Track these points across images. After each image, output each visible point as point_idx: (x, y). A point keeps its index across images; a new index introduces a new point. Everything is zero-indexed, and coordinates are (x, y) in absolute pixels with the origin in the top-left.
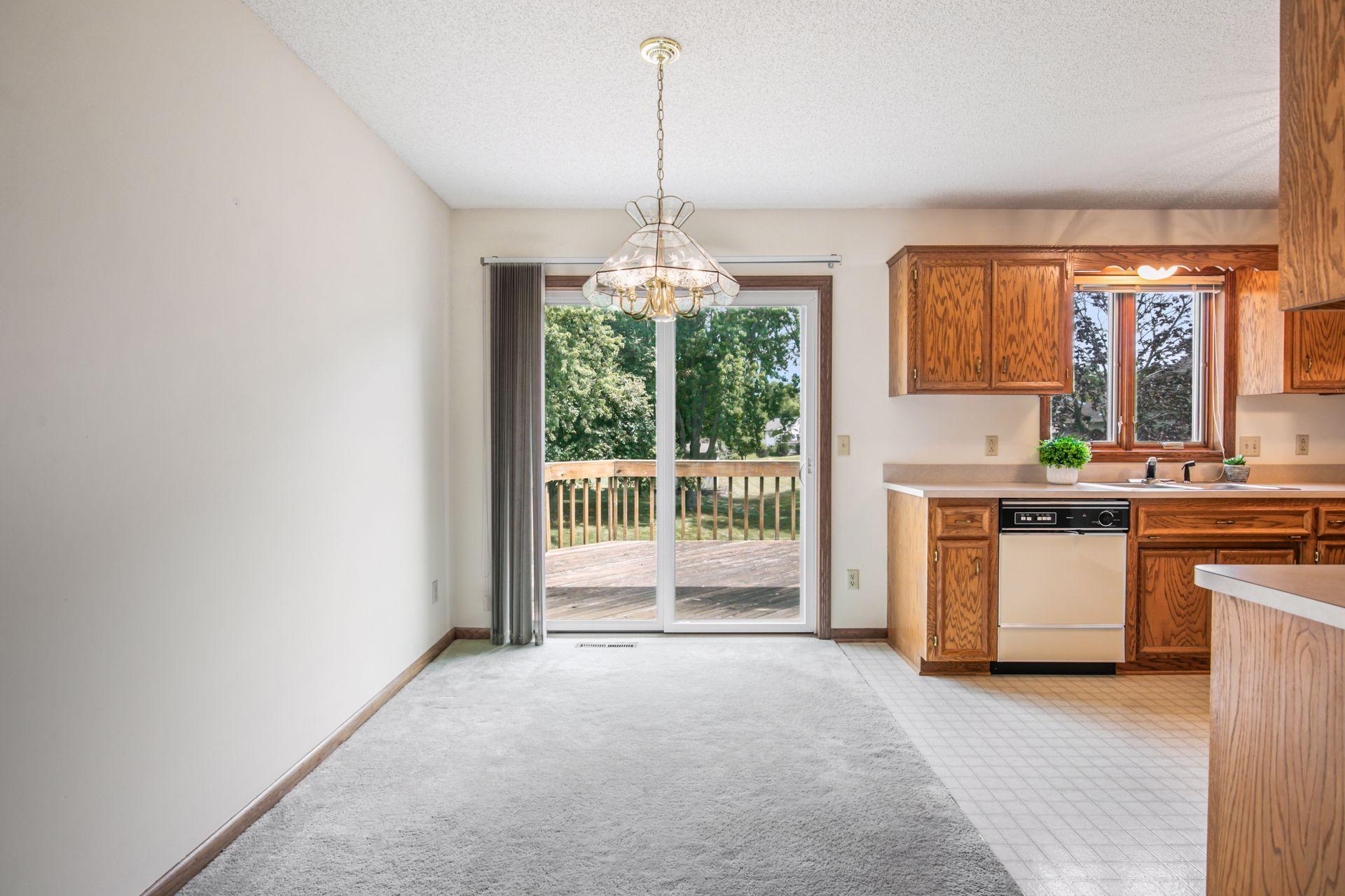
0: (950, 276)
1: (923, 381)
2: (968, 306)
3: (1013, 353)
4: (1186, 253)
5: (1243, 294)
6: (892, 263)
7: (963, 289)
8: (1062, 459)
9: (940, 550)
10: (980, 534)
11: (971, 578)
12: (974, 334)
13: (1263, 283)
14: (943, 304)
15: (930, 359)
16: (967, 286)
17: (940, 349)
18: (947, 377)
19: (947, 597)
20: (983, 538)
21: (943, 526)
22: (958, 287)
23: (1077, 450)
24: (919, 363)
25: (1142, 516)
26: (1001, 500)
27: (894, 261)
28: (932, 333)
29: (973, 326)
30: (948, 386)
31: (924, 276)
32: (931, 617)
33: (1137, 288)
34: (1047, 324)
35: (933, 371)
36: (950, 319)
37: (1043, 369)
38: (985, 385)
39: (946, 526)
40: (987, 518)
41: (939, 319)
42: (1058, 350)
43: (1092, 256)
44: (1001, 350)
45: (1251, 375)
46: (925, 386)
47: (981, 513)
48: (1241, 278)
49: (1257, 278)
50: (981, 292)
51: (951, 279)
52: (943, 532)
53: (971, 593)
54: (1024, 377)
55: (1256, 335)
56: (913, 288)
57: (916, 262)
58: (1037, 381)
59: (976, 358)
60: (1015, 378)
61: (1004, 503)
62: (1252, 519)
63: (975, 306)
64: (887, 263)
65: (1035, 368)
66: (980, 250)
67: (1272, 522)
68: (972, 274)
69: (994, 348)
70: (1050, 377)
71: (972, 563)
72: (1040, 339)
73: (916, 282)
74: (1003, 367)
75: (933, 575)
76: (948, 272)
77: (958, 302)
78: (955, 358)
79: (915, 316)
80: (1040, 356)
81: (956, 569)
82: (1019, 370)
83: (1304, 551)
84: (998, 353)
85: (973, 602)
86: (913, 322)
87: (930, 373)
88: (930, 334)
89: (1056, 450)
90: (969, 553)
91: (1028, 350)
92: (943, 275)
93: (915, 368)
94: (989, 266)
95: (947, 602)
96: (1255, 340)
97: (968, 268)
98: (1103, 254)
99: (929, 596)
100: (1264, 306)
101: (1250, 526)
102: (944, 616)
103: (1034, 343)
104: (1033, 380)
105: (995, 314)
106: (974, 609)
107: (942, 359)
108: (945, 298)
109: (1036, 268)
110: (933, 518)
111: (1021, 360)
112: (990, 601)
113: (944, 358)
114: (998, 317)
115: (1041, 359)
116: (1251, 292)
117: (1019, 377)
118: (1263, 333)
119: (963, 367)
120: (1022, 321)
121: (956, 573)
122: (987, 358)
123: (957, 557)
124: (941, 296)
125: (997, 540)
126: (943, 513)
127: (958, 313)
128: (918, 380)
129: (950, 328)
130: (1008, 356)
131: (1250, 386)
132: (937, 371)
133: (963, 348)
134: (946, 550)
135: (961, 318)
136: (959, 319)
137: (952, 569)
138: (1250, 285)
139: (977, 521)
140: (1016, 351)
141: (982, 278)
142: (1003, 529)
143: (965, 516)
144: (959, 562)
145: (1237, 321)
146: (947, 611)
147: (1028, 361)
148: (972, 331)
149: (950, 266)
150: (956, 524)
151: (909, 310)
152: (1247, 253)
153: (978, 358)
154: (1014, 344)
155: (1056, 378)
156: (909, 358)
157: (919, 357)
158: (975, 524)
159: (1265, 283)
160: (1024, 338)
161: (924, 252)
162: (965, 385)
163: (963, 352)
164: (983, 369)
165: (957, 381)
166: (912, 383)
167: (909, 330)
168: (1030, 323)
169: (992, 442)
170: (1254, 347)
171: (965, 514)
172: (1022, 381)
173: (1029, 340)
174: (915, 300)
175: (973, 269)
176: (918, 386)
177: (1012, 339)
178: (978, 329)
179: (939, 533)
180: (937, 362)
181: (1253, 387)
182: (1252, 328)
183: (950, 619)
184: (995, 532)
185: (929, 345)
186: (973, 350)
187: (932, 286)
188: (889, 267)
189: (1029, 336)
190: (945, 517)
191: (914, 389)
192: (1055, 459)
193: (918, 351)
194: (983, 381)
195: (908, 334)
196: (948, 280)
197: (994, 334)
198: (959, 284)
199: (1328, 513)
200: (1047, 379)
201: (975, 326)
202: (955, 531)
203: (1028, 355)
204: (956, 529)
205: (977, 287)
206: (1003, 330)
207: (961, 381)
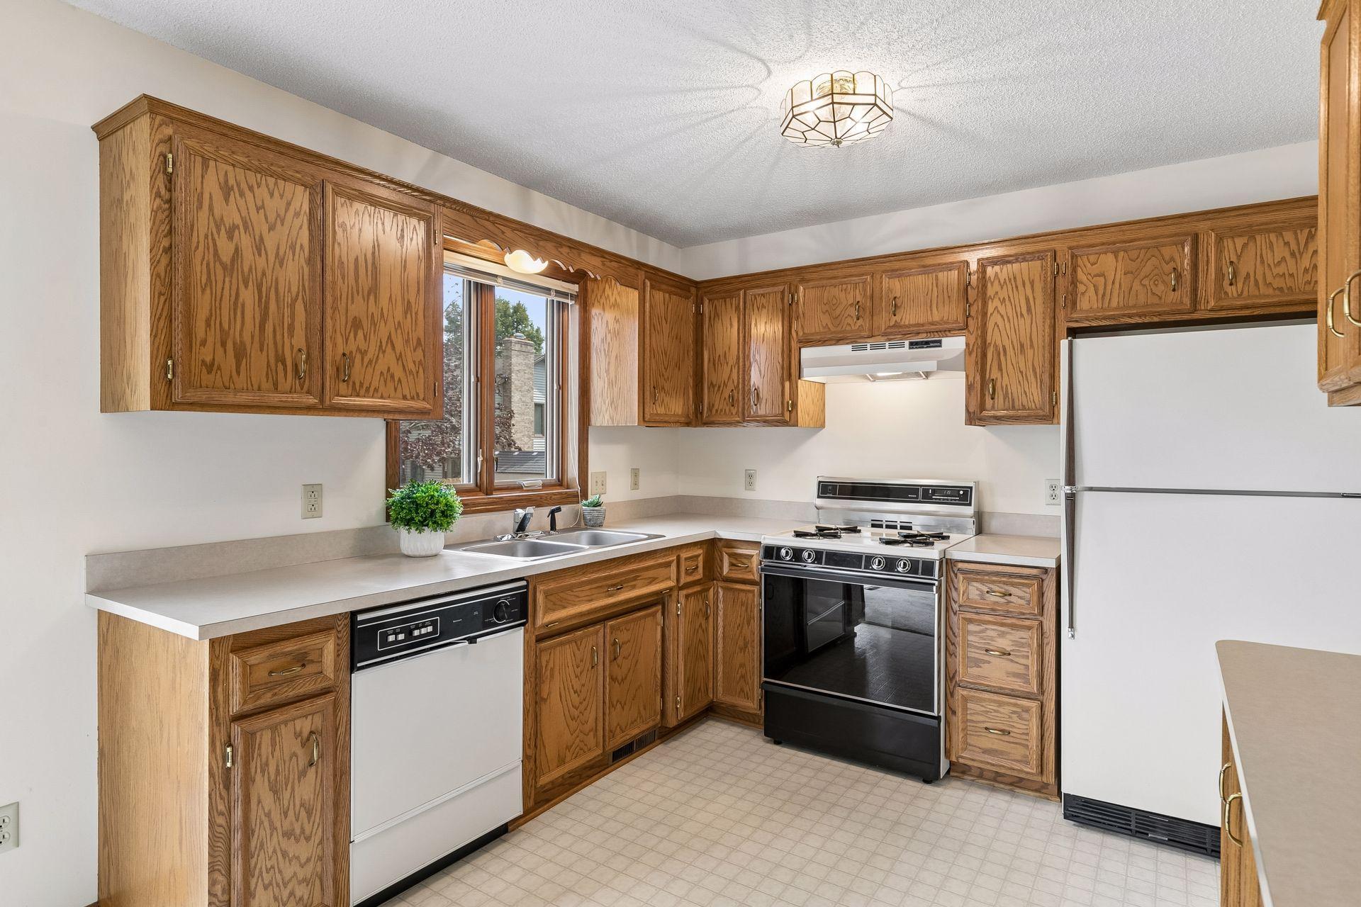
0: (244, 186)
1: (188, 385)
2: (281, 253)
3: (358, 349)
4: (561, 245)
5: (595, 312)
6: (107, 130)
7: (272, 218)
8: (425, 519)
9: (239, 742)
10: (320, 686)
11: (303, 774)
12: (292, 305)
13: (616, 300)
14: (230, 238)
15: (204, 343)
16: (278, 215)
17: (226, 326)
18: (241, 381)
19: (253, 832)
20: (325, 692)
21: (243, 691)
22: (262, 211)
23: (446, 505)
24: (178, 348)
25: (540, 598)
26: (354, 614)
27: (114, 125)
28: (208, 291)
29: (289, 291)
30: (243, 398)
31: (189, 172)
32: (218, 889)
33: (500, 280)
34: (408, 308)
35: (210, 367)
36: (246, 270)
37: (404, 381)
38: (312, 400)
39: (250, 689)
40: (330, 650)
41: (224, 267)
42: (424, 351)
43: (465, 219)
44: (340, 340)
45: (605, 403)
46: (193, 396)
47: (320, 646)
48: (593, 291)
49: (610, 294)
50: (305, 233)
51: (248, 194)
52: (245, 702)
53: (302, 805)
54: (376, 390)
55: (609, 358)
56: (163, 191)
57: (170, 138)
58: (394, 398)
59: (295, 350)
60: (362, 392)
61: (360, 618)
62: (635, 579)
63: (294, 255)
64: (95, 128)
65: (392, 376)
66: (302, 156)
67: (650, 578)
68: (288, 195)
69: (328, 335)
70: (414, 393)
71: (303, 745)
72: (399, 331)
73: (170, 179)
74: (343, 371)
75: (222, 798)
76: (241, 178)
77: (261, 239)
78: (257, 345)
79: (168, 250)
80: (399, 358)
81: (272, 769)
82: (368, 378)
83: (669, 605)
84: (335, 345)
85: (306, 821)
86: (164, 261)
87: (204, 370)
88: (203, 290)
89: (418, 506)
90: (298, 729)
91: (381, 346)
92: (232, 182)
93: (171, 357)
94: (319, 189)
95: (253, 843)
96: (609, 363)
97: (281, 183)
98: (478, 219)
99: (212, 846)
100: (617, 327)
101: (634, 587)
102: (248, 873)
103: (390, 337)
104: (389, 397)
105: (329, 277)
106: (307, 832)
107: (230, 345)
108: (234, 227)
109: (392, 214)
110: (221, 678)
111: (370, 361)
112: (336, 805)
113: (234, 344)
114: (334, 283)
115: (400, 362)
116: (604, 310)
117: (368, 390)
118: (616, 357)
119: (273, 367)
120: (372, 298)
121: (273, 777)
122: (316, 353)
123: (273, 744)
124: (228, 222)
125: (347, 686)
126: (244, 664)
127: (261, 262)
128: (178, 382)
129: (246, 287)
130: (351, 352)
131: (604, 416)
132: (219, 368)
133: (271, 330)
134: (250, 737)
135: (269, 273)
136: (264, 274)
137: (263, 771)
138: (603, 300)
139: (312, 662)
140: (363, 346)
141: (306, 207)
142: (359, 665)
143: (289, 658)
144: (277, 753)
145: (590, 341)
146: (253, 862)
147: (381, 366)
148: (288, 300)
149: (246, 168)
150: (271, 679)
151: (154, 232)
152: (611, 261)
153: (300, 350)
154: (360, 334)
155: (422, 396)
156: (154, 336)
157: (179, 336)
158: (310, 669)
159: (618, 300)
160: (375, 325)
161: (190, 124)
162: (275, 398)
163: (271, 336)
164: (310, 372)
165: (259, 389)
166: (162, 388)
167: (155, 276)
168: (384, 302)
169: (313, 494)
170: (607, 371)
171: (290, 653)
172: (373, 397)
173: (383, 331)
174: (170, 217)
175: (289, 186)
176: (178, 395)
177: (357, 324)
178: (300, 297)
179: (235, 706)
180: (220, 350)
181: (607, 417)
182: (605, 350)
183: (261, 873)
184: (344, 673)
185: (202, 315)
186: (291, 335)
187: (206, 196)
188: (100, 140)
189: (382, 322)
190: (247, 670)
191: (165, 399)
192: (417, 519)
193: (178, 323)
194: (309, 392)
195: (153, 285)
196: (242, 194)
197: (329, 311)
198: (263, 207)
199: (686, 559)
200: (408, 397)
201: (294, 289)
202: (269, 695)
203: (381, 355)
204: (270, 689)
205: (297, 222)
206: (342, 307)
207: (269, 391)
